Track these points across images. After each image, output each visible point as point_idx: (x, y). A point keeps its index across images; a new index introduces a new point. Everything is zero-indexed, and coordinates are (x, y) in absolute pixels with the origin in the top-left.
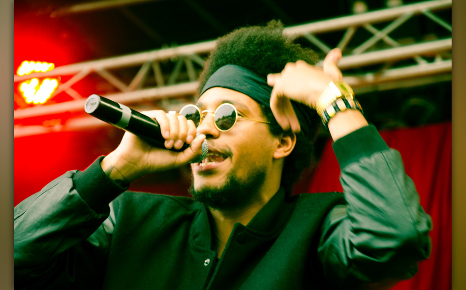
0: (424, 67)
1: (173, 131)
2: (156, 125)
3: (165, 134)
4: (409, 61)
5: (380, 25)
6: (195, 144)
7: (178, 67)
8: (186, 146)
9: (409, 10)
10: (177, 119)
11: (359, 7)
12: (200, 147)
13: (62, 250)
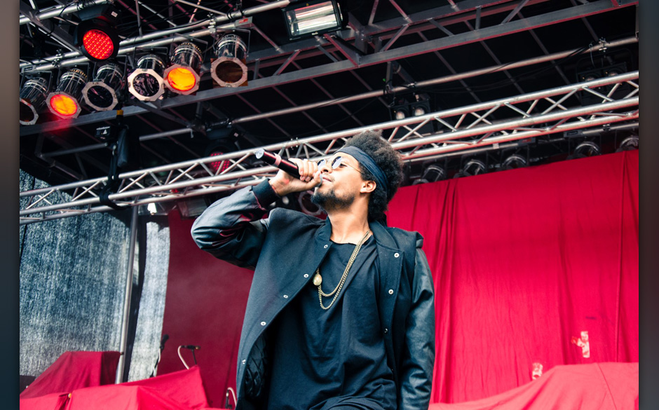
0: (436, 149)
1: (306, 172)
2: (296, 167)
3: (301, 173)
4: (429, 146)
5: (412, 126)
6: (315, 176)
7: (300, 150)
8: (312, 178)
9: (428, 117)
10: (308, 164)
11: (400, 116)
12: (319, 178)
13: (238, 221)
